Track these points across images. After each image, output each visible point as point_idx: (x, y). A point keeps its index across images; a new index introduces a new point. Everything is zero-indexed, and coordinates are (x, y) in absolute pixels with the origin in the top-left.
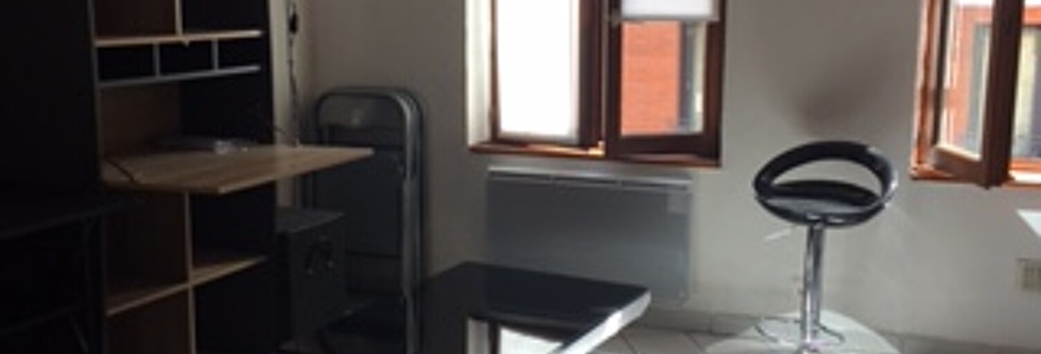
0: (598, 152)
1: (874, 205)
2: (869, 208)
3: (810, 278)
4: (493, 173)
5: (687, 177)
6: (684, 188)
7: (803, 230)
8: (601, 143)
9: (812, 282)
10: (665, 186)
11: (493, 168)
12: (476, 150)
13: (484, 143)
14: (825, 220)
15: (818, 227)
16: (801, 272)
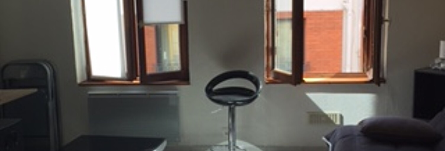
0: (137, 82)
1: (254, 96)
2: (252, 97)
3: (231, 127)
4: (90, 95)
5: (176, 90)
6: (175, 94)
7: (227, 108)
8: (138, 78)
9: (232, 129)
10: (167, 94)
11: (90, 92)
12: (81, 85)
13: (84, 82)
14: (235, 103)
15: (232, 106)
16: (227, 125)
